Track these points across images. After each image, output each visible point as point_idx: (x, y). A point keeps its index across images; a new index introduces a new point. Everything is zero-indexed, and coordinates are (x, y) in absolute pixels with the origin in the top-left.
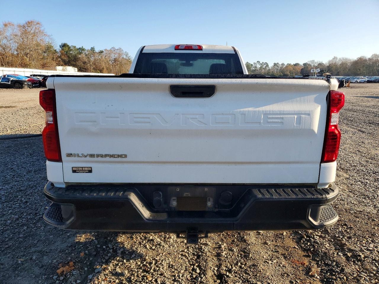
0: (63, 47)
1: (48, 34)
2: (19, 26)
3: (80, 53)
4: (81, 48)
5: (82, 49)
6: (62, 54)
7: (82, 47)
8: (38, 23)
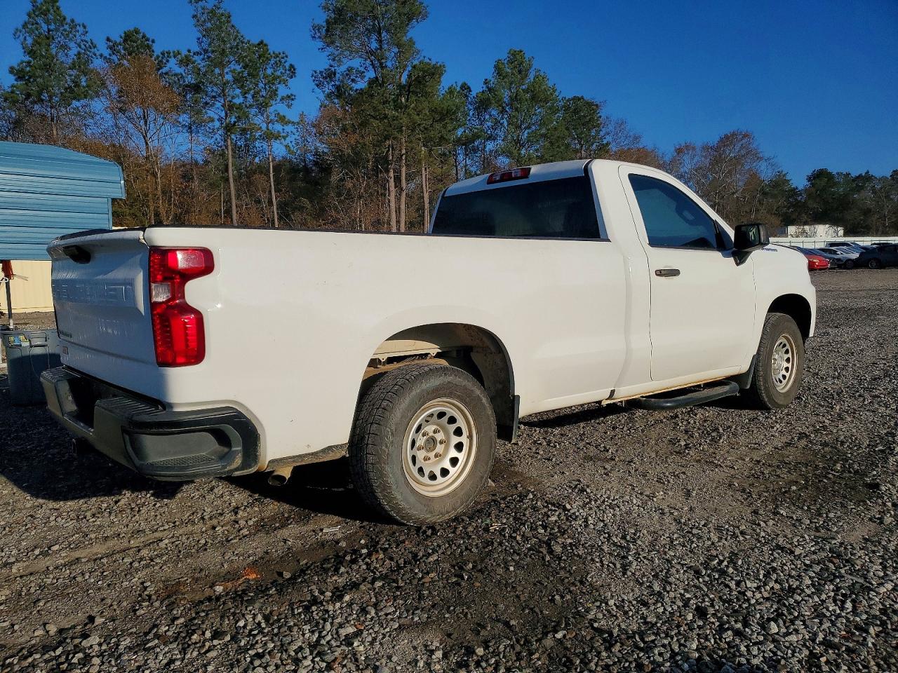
0: (814, 178)
1: (766, 155)
2: (706, 148)
3: (859, 189)
4: (863, 174)
5: (867, 178)
6: (810, 196)
7: (868, 172)
8: (745, 136)
